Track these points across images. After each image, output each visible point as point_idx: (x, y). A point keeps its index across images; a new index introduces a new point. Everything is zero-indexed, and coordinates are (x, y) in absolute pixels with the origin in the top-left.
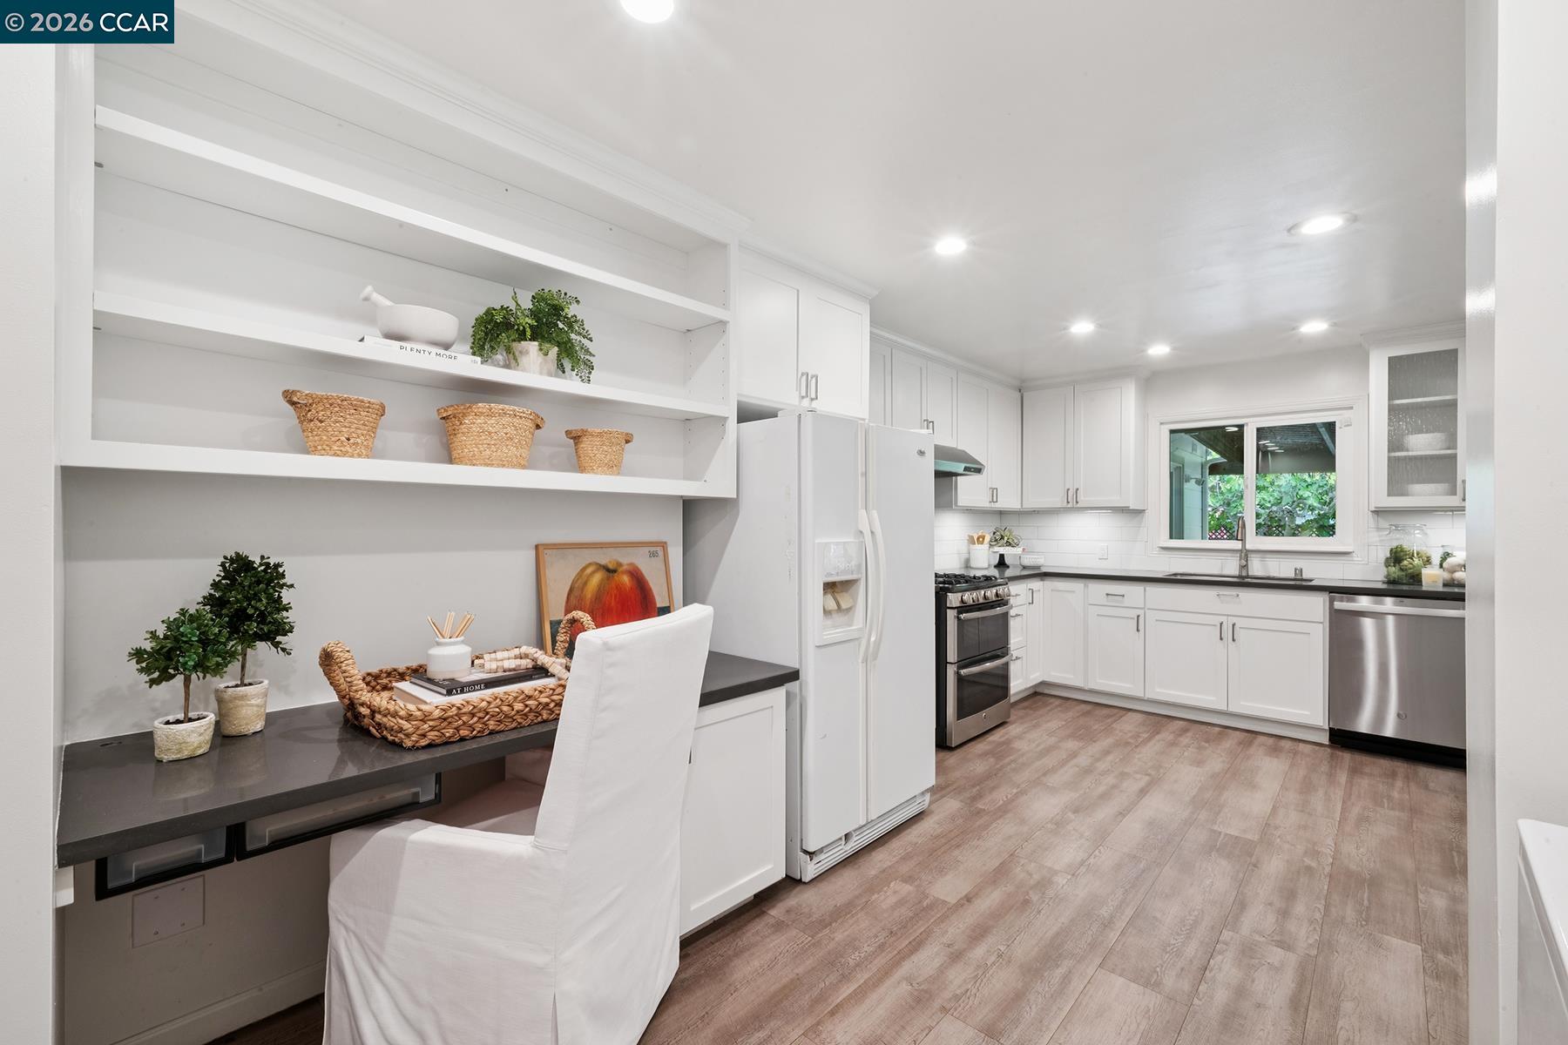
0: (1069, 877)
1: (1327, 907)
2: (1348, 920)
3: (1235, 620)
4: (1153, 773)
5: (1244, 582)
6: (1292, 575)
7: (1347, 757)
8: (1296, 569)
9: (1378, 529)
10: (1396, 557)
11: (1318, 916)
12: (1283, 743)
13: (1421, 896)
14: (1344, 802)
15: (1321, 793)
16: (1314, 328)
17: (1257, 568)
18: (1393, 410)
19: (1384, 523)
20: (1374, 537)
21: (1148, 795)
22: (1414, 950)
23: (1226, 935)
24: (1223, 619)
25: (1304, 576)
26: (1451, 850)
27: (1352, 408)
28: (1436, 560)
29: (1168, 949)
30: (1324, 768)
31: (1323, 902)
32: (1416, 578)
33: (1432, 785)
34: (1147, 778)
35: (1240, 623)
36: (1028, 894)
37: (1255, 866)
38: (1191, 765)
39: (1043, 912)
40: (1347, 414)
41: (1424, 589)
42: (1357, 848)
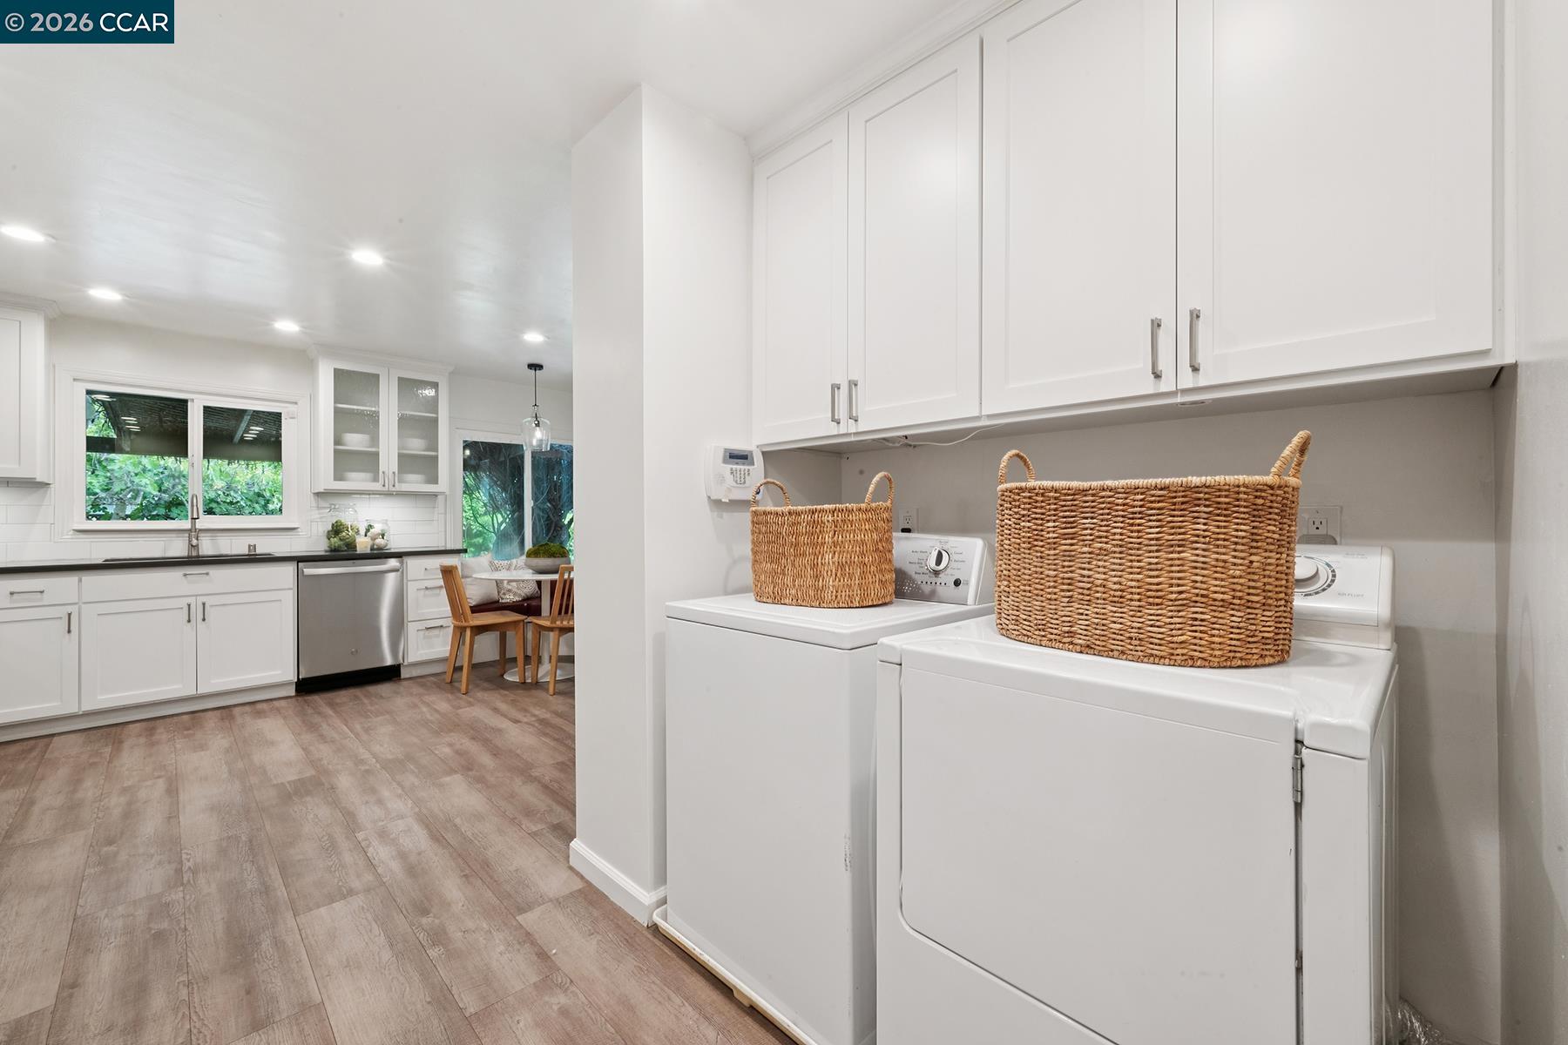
0: (181, 888)
1: (399, 784)
2: (416, 784)
3: (204, 599)
4: (163, 773)
5: (194, 561)
6: (246, 552)
7: (318, 699)
8: (250, 546)
9: (319, 508)
10: (337, 530)
11: (400, 791)
12: (259, 706)
13: (437, 752)
14: (346, 725)
15: (325, 726)
16: (287, 327)
17: (207, 548)
18: (337, 411)
19: (323, 504)
20: (315, 515)
21: (181, 791)
22: (458, 777)
23: (360, 836)
24: (189, 600)
25: (258, 552)
26: (427, 723)
27: (296, 403)
28: (362, 532)
29: (333, 869)
30: (310, 711)
31: (394, 783)
32: (351, 545)
33: (383, 695)
34: (161, 781)
35: (209, 601)
36: (150, 929)
37: (332, 788)
38: (195, 752)
39: (189, 928)
40: (292, 408)
41: (358, 552)
42: (381, 746)
